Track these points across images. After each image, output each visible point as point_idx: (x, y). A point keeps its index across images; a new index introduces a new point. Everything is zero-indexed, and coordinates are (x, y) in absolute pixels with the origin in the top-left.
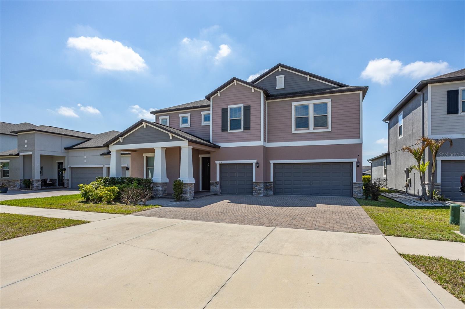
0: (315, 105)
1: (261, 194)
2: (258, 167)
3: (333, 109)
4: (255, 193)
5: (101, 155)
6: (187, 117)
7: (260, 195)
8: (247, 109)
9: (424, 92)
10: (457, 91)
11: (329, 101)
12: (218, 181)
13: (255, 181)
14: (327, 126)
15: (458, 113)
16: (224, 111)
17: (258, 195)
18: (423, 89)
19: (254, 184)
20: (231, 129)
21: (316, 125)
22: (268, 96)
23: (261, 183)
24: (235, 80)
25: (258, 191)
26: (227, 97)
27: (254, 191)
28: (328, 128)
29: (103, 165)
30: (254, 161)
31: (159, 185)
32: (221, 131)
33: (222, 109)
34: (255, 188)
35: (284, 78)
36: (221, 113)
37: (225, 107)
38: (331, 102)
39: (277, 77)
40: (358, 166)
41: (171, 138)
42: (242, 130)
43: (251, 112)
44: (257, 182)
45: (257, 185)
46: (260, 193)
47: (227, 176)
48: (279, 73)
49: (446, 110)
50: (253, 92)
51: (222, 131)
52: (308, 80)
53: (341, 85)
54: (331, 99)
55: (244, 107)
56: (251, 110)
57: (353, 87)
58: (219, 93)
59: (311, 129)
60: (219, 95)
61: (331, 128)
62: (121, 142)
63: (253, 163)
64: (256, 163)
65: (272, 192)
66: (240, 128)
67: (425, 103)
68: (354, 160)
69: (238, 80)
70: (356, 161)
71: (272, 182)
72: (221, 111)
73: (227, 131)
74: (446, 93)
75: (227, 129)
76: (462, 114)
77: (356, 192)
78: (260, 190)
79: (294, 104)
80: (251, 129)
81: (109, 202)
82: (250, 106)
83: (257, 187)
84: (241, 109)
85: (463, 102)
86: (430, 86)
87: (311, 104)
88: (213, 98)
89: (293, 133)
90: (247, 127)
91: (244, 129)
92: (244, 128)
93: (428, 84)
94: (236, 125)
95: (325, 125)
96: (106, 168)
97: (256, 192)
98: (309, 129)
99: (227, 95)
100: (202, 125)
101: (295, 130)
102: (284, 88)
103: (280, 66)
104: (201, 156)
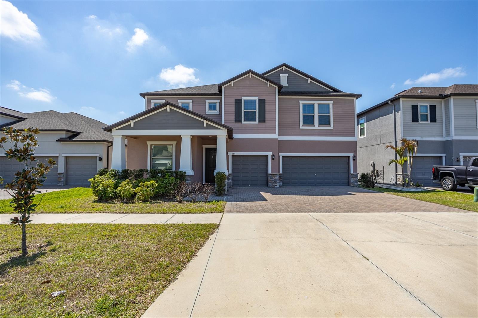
0: (319, 105)
1: (277, 185)
2: (273, 159)
3: (334, 110)
4: (271, 185)
5: (57, 141)
6: (188, 104)
7: (276, 187)
8: (262, 102)
9: (395, 104)
10: (418, 105)
11: (331, 103)
12: (231, 173)
13: (270, 173)
14: (329, 124)
15: (418, 122)
16: (238, 102)
17: (274, 187)
18: (394, 102)
19: (270, 176)
20: (245, 121)
21: (320, 123)
22: (280, 93)
23: (277, 175)
24: (250, 73)
25: (274, 182)
26: (240, 88)
27: (270, 182)
28: (330, 126)
29: (59, 154)
30: (270, 154)
31: (189, 178)
32: (234, 122)
33: (236, 100)
34: (271, 179)
35: (288, 77)
36: (234, 103)
37: (239, 98)
38: (332, 104)
39: (281, 75)
40: (354, 160)
41: (205, 125)
42: (257, 122)
43: (266, 106)
44: (273, 174)
45: (273, 177)
46: (275, 185)
47: (239, 168)
48: (282, 72)
49: (411, 119)
50: (268, 87)
51: (236, 122)
52: (309, 82)
53: (335, 90)
54: (332, 101)
55: (259, 99)
56: (266, 104)
57: (346, 94)
58: (232, 82)
59: (316, 126)
60: (232, 85)
61: (333, 126)
62: (132, 126)
63: (269, 156)
64: (271, 155)
65: (282, 184)
66: (255, 121)
67: (396, 113)
68: (351, 155)
69: (253, 73)
70: (353, 155)
71: (281, 174)
72: (234, 101)
73: (241, 122)
74: (411, 107)
75: (241, 120)
76: (421, 123)
77: (353, 181)
78: (276, 181)
79: (301, 102)
80: (266, 122)
81: (145, 201)
82: (264, 100)
83: (272, 179)
84: (256, 101)
85: (421, 114)
86: (401, 100)
87: (316, 103)
88: (225, 87)
89: (301, 128)
90: (262, 120)
91: (259, 122)
92: (259, 120)
93: (401, 99)
94: (250, 116)
95: (328, 123)
96: (64, 158)
97: (272, 183)
98: (314, 126)
99: (241, 86)
100: (206, 114)
101: (303, 126)
102: (287, 86)
103: (284, 65)
104: (205, 147)
